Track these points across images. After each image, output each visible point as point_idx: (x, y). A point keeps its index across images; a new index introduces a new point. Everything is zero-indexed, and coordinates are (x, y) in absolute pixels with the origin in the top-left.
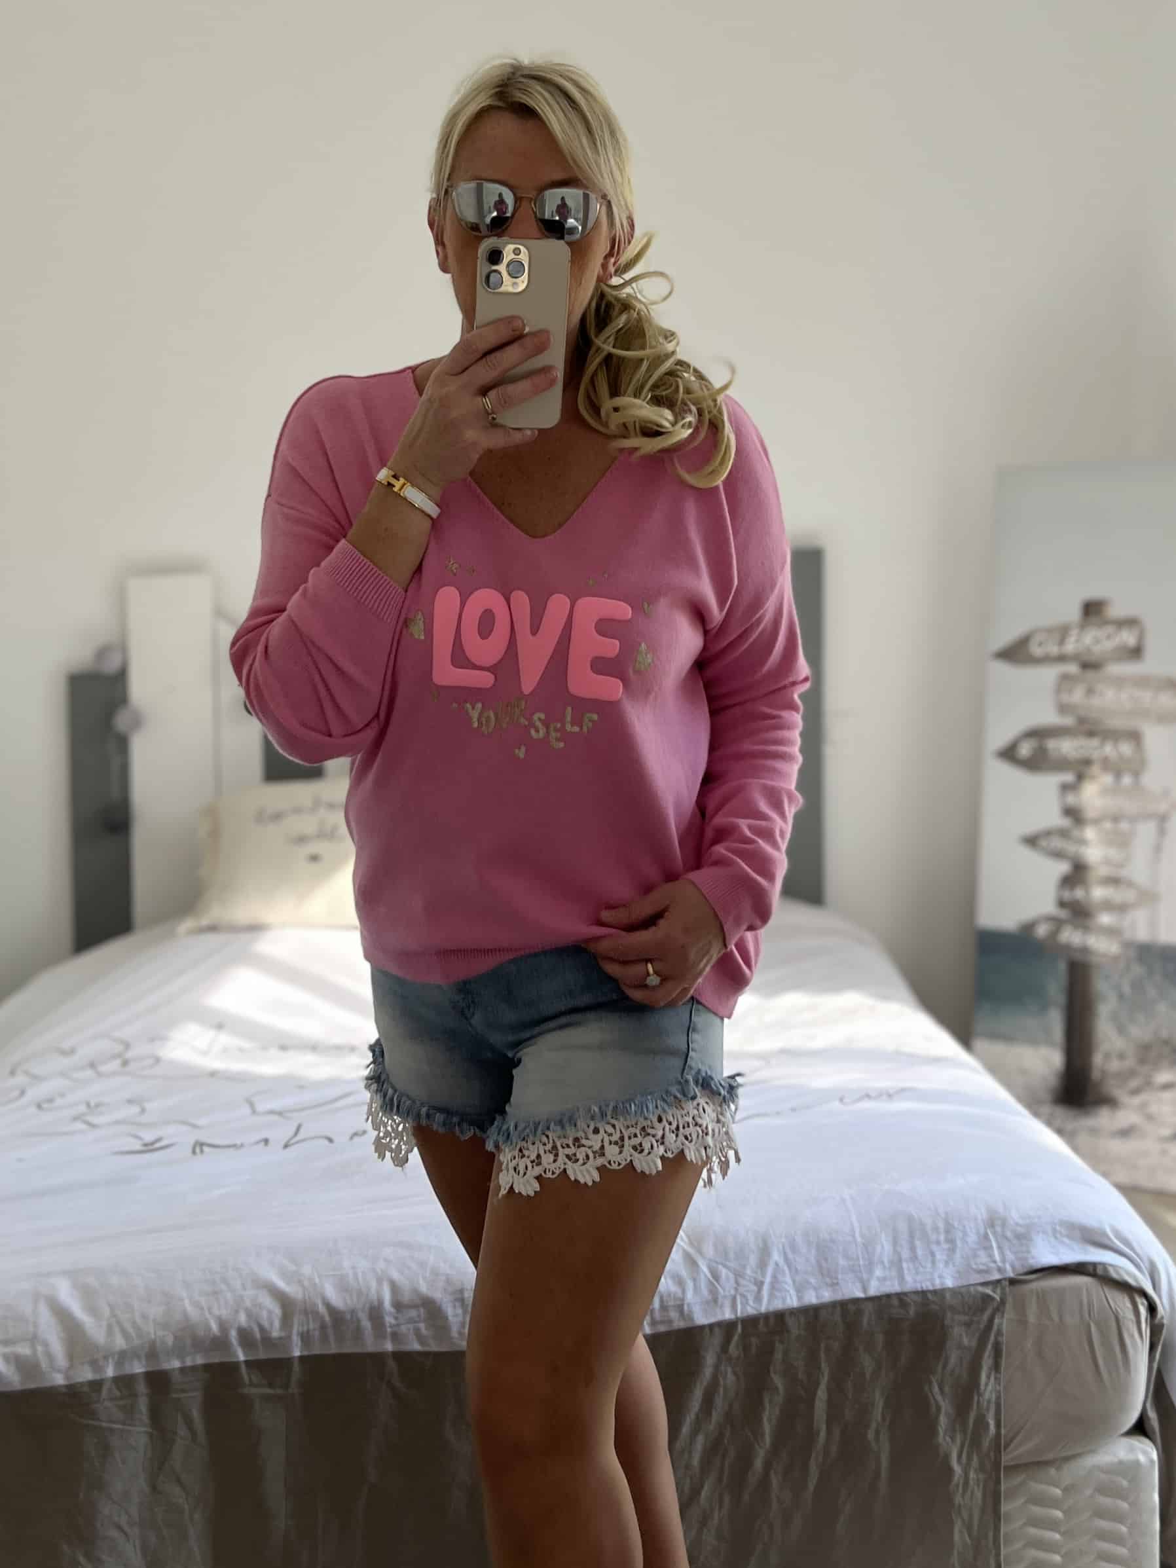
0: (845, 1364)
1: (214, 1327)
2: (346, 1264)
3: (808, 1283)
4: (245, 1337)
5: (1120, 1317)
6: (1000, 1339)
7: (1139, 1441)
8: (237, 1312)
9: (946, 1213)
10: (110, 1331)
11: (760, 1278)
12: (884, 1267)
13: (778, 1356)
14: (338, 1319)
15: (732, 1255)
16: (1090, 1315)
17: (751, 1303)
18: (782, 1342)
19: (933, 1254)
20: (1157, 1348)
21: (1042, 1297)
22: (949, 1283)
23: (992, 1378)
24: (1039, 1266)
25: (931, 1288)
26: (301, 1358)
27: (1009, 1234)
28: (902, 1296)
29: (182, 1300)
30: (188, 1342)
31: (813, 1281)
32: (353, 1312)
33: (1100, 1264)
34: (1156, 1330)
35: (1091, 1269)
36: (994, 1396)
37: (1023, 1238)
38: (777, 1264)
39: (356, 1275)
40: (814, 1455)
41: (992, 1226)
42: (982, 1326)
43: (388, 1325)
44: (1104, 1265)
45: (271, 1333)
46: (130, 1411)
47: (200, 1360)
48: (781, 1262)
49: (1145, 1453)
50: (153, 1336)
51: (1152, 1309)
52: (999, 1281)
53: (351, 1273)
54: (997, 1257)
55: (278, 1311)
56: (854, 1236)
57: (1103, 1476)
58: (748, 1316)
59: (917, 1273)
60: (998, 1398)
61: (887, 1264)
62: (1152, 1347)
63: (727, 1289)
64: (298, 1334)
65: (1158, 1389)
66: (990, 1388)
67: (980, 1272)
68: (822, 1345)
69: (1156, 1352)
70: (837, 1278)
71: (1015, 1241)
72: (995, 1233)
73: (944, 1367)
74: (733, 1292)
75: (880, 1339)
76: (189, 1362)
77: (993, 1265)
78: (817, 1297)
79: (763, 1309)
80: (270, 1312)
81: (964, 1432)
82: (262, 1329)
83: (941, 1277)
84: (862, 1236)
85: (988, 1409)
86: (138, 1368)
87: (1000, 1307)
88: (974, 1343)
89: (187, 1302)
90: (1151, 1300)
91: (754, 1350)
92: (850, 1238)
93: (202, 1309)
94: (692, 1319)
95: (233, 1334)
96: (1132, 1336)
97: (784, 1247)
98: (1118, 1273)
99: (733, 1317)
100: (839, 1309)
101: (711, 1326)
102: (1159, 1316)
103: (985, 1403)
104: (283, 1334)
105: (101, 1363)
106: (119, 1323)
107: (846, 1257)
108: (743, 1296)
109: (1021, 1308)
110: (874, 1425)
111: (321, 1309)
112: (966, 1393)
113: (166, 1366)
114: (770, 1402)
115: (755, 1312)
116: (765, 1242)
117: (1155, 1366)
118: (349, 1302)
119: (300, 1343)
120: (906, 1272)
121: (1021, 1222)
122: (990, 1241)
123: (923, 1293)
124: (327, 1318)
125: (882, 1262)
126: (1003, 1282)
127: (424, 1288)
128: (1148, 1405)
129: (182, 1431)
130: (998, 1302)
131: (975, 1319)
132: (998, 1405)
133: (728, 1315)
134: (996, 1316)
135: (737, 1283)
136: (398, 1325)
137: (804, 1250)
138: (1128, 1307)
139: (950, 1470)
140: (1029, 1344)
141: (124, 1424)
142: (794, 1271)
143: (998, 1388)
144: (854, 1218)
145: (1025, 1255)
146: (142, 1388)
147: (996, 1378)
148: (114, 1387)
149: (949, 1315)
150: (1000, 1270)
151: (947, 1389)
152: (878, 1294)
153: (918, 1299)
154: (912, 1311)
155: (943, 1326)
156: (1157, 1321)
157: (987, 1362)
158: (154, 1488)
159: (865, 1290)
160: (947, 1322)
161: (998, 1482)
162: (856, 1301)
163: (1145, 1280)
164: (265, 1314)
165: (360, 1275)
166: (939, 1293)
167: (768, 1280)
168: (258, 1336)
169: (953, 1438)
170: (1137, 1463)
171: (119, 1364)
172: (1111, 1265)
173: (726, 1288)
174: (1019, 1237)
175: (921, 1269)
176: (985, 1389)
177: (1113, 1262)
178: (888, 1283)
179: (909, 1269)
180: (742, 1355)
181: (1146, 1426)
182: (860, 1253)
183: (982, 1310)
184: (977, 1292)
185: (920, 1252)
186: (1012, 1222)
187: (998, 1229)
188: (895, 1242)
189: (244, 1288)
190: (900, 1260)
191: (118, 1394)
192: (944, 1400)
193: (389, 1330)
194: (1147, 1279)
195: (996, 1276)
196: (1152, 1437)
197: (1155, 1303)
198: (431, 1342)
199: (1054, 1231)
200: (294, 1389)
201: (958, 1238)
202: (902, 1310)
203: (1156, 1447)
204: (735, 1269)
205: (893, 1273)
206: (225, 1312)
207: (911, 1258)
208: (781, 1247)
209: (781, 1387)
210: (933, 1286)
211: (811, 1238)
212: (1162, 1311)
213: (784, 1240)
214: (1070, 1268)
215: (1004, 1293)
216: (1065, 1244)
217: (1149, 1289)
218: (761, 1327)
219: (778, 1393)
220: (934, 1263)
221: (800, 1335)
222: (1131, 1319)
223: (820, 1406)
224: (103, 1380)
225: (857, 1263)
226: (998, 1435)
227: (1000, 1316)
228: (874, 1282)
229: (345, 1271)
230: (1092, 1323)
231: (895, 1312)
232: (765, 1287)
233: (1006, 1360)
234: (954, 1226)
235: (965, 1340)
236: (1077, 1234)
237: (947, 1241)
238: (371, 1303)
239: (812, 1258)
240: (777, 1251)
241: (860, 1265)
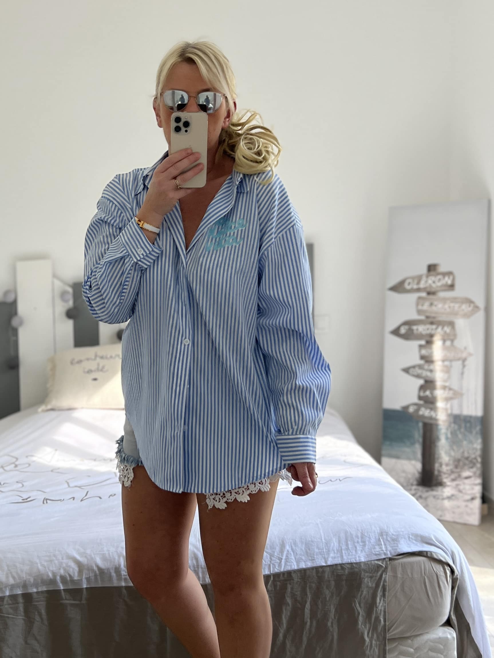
0: (318, 594)
1: (50, 575)
2: (105, 549)
3: (302, 559)
4: (63, 579)
5: (439, 576)
6: (386, 584)
7: (448, 629)
8: (60, 569)
9: (362, 531)
10: (7, 577)
11: (280, 556)
12: (335, 553)
13: (289, 590)
14: (102, 572)
15: (269, 547)
16: (425, 574)
17: (277, 567)
18: (290, 584)
19: (356, 547)
20: (455, 589)
21: (403, 566)
22: (363, 560)
23: (382, 600)
24: (402, 552)
26: (86, 588)
27: (389, 539)
28: (343, 565)
29: (37, 564)
30: (40, 581)
31: (303, 558)
32: (108, 569)
33: (429, 552)
34: (454, 581)
35: (425, 553)
36: (383, 608)
37: (395, 540)
38: (288, 551)
39: (109, 554)
40: (304, 633)
41: (382, 535)
42: (377, 578)
43: (123, 575)
44: (431, 552)
45: (74, 578)
46: (16, 609)
47: (45, 589)
48: (290, 550)
49: (450, 634)
50: (25, 579)
51: (452, 572)
52: (384, 559)
53: (107, 552)
54: (384, 549)
55: (77, 569)
56: (321, 539)
57: (431, 644)
58: (276, 573)
60: (385, 609)
61: (336, 552)
62: (453, 588)
63: (267, 562)
64: (85, 578)
65: (457, 607)
66: (381, 603)
67: (376, 555)
68: (308, 586)
69: (454, 591)
70: (314, 558)
71: (392, 542)
72: (383, 539)
73: (361, 596)
74: (269, 563)
75: (333, 583)
76: (40, 589)
77: (382, 552)
78: (305, 565)
79: (282, 570)
80: (73, 569)
81: (370, 623)
82: (70, 576)
83: (359, 557)
84: (325, 539)
85: (380, 614)
86: (19, 592)
87: (385, 570)
88: (374, 585)
89: (39, 565)
90: (452, 568)
91: (278, 588)
92: (319, 540)
93: (45, 567)
95: (58, 578)
96: (444, 583)
98: (437, 556)
99: (269, 573)
100: (315, 570)
102: (455, 575)
103: (379, 611)
104: (79, 578)
105: (4, 589)
106: (11, 573)
107: (318, 548)
108: (273, 564)
109: (394, 570)
110: (330, 620)
111: (95, 568)
112: (371, 607)
113: (30, 591)
114: (286, 610)
115: (278, 571)
116: (283, 542)
117: (455, 596)
118: (106, 565)
119: (86, 582)
120: (344, 555)
121: (394, 533)
122: (381, 542)
123: (351, 563)
124: (97, 572)
125: (334, 551)
126: (387, 559)
128: (452, 614)
129: (37, 618)
130: (384, 568)
131: (375, 575)
132: (385, 612)
133: (267, 572)
134: (384, 574)
135: (271, 559)
137: (300, 545)
138: (442, 571)
139: (364, 641)
140: (398, 586)
141: (14, 615)
142: (295, 553)
143: (385, 605)
144: (321, 532)
145: (396, 548)
146: (21, 600)
147: (384, 600)
148: (9, 599)
149: (363, 572)
150: (385, 554)
151: (362, 605)
152: (332, 564)
153: (348, 566)
154: (347, 572)
155: (360, 578)
156: (455, 577)
157: (379, 593)
158: (26, 642)
159: (326, 562)
160: (362, 576)
161: (385, 645)
162: (322, 567)
163: (449, 559)
164: (71, 570)
165: (111, 554)
166: (359, 564)
167: (284, 557)
168: (68, 579)
169: (365, 627)
170: (447, 638)
171: (11, 590)
172: (434, 552)
174: (393, 540)
175: (350, 554)
176: (379, 605)
178: (336, 559)
179: (345, 554)
180: (273, 589)
181: (451, 623)
182: (324, 547)
183: (377, 571)
184: (375, 563)
185: (350, 546)
186: (390, 533)
187: (385, 537)
188: (339, 542)
189: (63, 559)
190: (342, 549)
191: (10, 602)
192: (361, 610)
193: (123, 577)
194: (450, 558)
195: (384, 557)
196: (454, 627)
197: (454, 569)
199: (409, 537)
200: (84, 602)
201: (367, 540)
202: (342, 571)
203: (456, 632)
204: (270, 553)
205: (338, 555)
206: (55, 569)
207: (346, 549)
208: (290, 544)
209: (290, 603)
210: (356, 561)
211: (303, 540)
212: (457, 572)
213: (291, 541)
214: (416, 553)
215: (386, 564)
216: (413, 543)
217: (451, 563)
218: (281, 578)
219: (289, 606)
220: (356, 551)
221: (298, 581)
222: (443, 576)
223: (307, 611)
224: (4, 596)
225: (323, 551)
226: (385, 625)
227: (385, 573)
228: (330, 559)
229: (104, 552)
230: (426, 577)
231: (339, 572)
232: (283, 561)
233: (388, 593)
234: (365, 535)
235: (370, 584)
236: (419, 538)
237: (362, 542)
238: (116, 566)
239: (303, 549)
240: (288, 545)
241: (324, 552)
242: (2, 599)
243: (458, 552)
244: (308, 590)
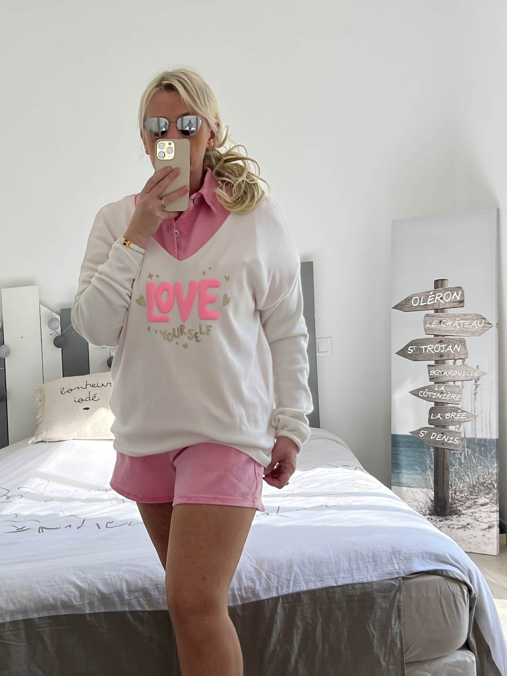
0: (328, 616)
1: (51, 600)
2: (106, 573)
3: (311, 580)
4: (64, 604)
5: (455, 595)
6: (400, 604)
7: (467, 652)
8: (60, 594)
9: (373, 549)
10: (7, 603)
11: (289, 578)
12: (345, 573)
13: (299, 613)
14: (104, 598)
15: (276, 569)
16: (441, 593)
17: (285, 589)
18: (300, 606)
19: (367, 567)
20: (473, 609)
21: (418, 585)
22: (375, 579)
24: (416, 572)
25: (367, 581)
26: (89, 614)
27: (402, 558)
28: (354, 585)
29: (37, 589)
30: (40, 607)
31: (312, 579)
32: (110, 594)
33: (444, 570)
34: (472, 601)
35: (440, 573)
36: (399, 630)
37: (409, 559)
38: (296, 572)
39: (111, 578)
40: (317, 656)
41: (395, 554)
42: (391, 598)
43: (126, 599)
44: (446, 570)
45: (75, 603)
46: (17, 636)
47: (46, 614)
48: (298, 570)
49: (469, 657)
50: (25, 604)
51: (470, 591)
52: (397, 578)
53: (108, 577)
54: (397, 567)
55: (77, 593)
56: (331, 560)
57: (450, 668)
58: (284, 595)
59: (360, 575)
60: (401, 631)
61: (346, 571)
62: (471, 609)
64: (87, 603)
65: (475, 628)
66: (396, 626)
67: (389, 574)
68: (318, 607)
69: (473, 611)
70: (324, 578)
71: (405, 561)
72: (395, 558)
73: (375, 618)
74: (277, 585)
75: (344, 604)
76: (41, 615)
77: (395, 571)
78: (315, 586)
79: (291, 592)
80: (74, 594)
81: (386, 647)
82: (71, 601)
83: (371, 577)
84: (335, 560)
85: (396, 636)
86: (20, 617)
87: (399, 590)
88: (388, 606)
89: (39, 590)
90: (469, 587)
91: (288, 610)
92: (329, 560)
93: (46, 593)
94: (260, 597)
95: (59, 603)
96: (461, 603)
97: (299, 565)
98: (453, 575)
99: (277, 595)
100: (325, 591)
101: (268, 600)
102: (473, 594)
103: (395, 633)
104: (81, 603)
105: (4, 615)
106: (11, 599)
107: (328, 568)
108: (281, 586)
109: (408, 590)
110: (343, 643)
111: (97, 593)
112: (385, 628)
113: (31, 617)
114: (297, 633)
115: (288, 593)
116: (291, 563)
117: (473, 616)
118: (109, 590)
119: (88, 608)
120: (355, 575)
121: (407, 552)
122: (393, 560)
123: (363, 583)
124: (99, 596)
125: (344, 571)
126: (400, 579)
127: (140, 583)
128: (471, 636)
129: (39, 645)
130: (398, 587)
131: (387, 595)
132: (401, 634)
133: (275, 595)
134: (397, 594)
135: (278, 580)
136: (130, 600)
137: (308, 566)
138: (458, 589)
139: (380, 664)
140: (413, 607)
141: (15, 642)
142: (304, 574)
143: (400, 626)
144: (331, 552)
145: (410, 567)
146: (22, 626)
147: (399, 622)
148: (10, 625)
149: (375, 592)
150: (398, 573)
151: (376, 627)
152: (342, 584)
153: (361, 586)
154: (358, 593)
155: (373, 598)
156: (472, 596)
157: (394, 614)
158: (29, 670)
159: (336, 582)
160: (375, 596)
161: (403, 669)
162: (332, 587)
163: (466, 578)
164: (72, 595)
165: (112, 578)
166: (370, 583)
167: (292, 579)
168: (69, 603)
170: (466, 661)
171: (11, 616)
172: (449, 571)
173: (274, 583)
174: (406, 559)
175: (362, 573)
176: (394, 627)
177: (450, 570)
178: (346, 579)
179: (356, 574)
180: (283, 613)
181: (470, 645)
182: (334, 567)
183: (391, 591)
184: (387, 582)
185: (361, 566)
186: (403, 552)
187: (397, 555)
188: (350, 562)
189: (63, 583)
190: (352, 570)
191: (11, 628)
192: (376, 632)
193: (126, 601)
194: (467, 577)
195: (397, 576)
196: (473, 650)
197: (471, 588)
198: (146, 606)
199: (423, 557)
201: (378, 559)
202: (354, 592)
203: (475, 655)
204: (277, 575)
205: (349, 575)
206: (55, 594)
207: (357, 568)
208: (298, 565)
209: (301, 626)
210: (367, 580)
211: (311, 561)
212: (475, 592)
213: (299, 562)
214: (431, 572)
215: (400, 583)
216: (427, 562)
217: (468, 582)
218: (290, 599)
219: (300, 629)
220: (367, 571)
221: (308, 603)
222: (460, 595)
223: (319, 635)
224: (5, 623)
225: (332, 571)
226: (402, 649)
227: (399, 593)
228: (340, 579)
229: (106, 577)
230: (442, 597)
231: (350, 592)
232: (291, 582)
233: (403, 613)
234: (377, 555)
235: (383, 604)
236: (433, 557)
237: (373, 562)
238: (118, 590)
239: (312, 570)
240: (296, 566)
241: (334, 572)
242: (3, 625)
243: (475, 570)
244: (319, 612)
